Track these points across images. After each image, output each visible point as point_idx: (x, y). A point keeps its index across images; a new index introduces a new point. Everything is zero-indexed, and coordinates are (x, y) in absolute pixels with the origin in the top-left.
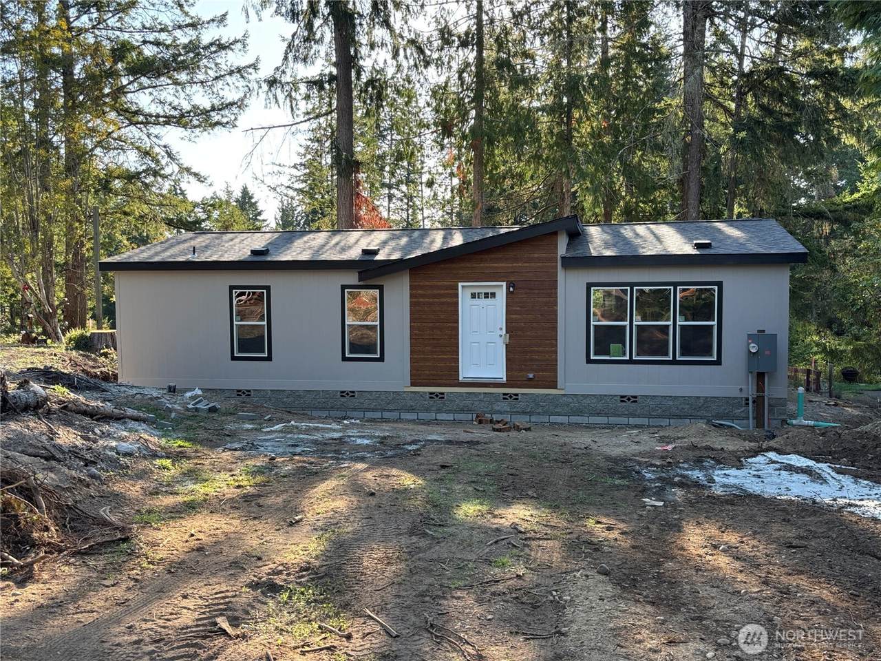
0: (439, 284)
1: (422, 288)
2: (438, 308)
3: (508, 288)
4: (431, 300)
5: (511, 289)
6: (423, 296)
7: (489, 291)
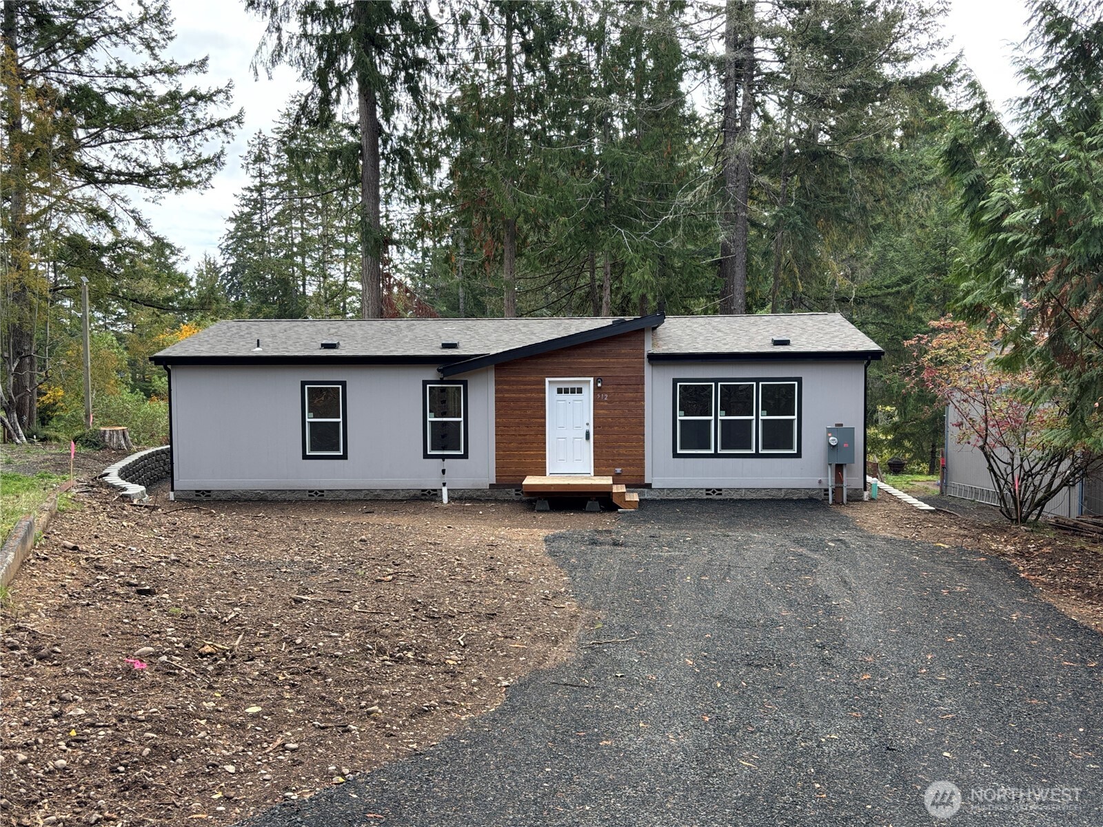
0: (525, 379)
1: (507, 383)
2: (524, 404)
3: (595, 384)
4: (517, 396)
5: (599, 385)
6: (508, 391)
7: (576, 386)
